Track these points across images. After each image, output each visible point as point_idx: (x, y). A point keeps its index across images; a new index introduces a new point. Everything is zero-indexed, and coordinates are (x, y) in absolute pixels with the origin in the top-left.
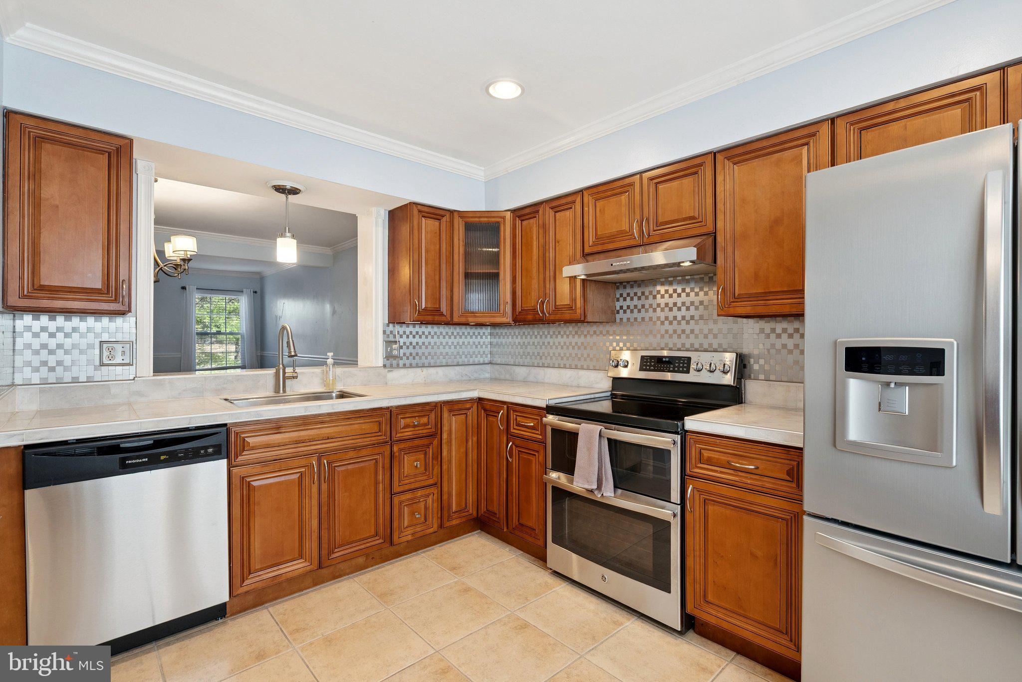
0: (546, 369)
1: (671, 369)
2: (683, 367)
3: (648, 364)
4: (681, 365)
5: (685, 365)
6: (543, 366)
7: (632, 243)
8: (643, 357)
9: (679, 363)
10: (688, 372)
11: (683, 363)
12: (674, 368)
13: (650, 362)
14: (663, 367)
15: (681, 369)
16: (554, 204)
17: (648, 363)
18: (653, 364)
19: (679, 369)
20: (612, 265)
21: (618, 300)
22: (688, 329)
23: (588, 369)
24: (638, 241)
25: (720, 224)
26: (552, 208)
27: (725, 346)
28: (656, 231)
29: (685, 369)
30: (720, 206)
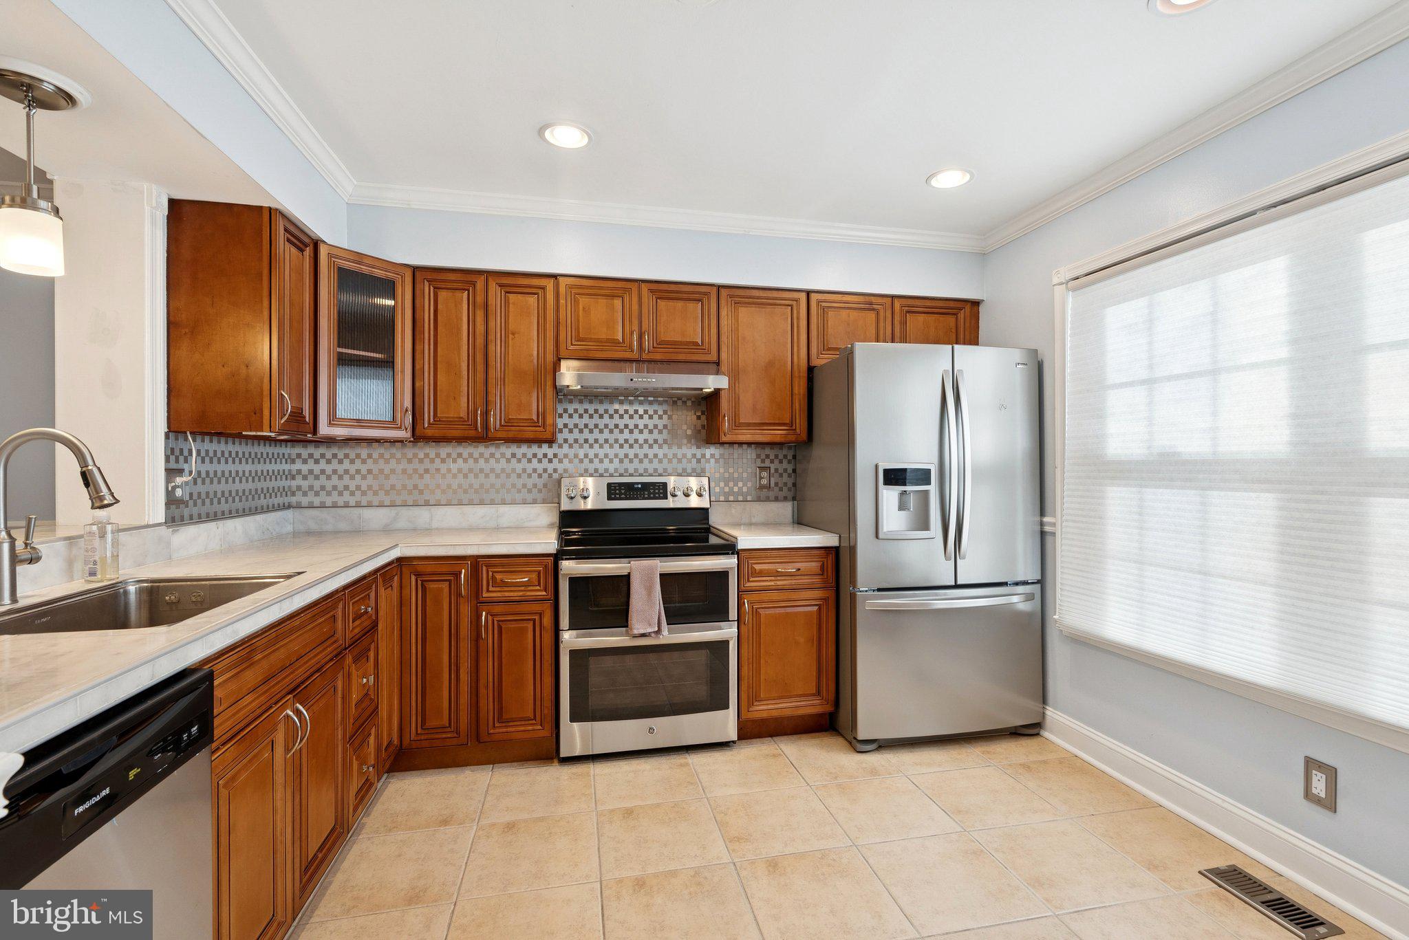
0: (433, 509)
1: (646, 496)
2: (659, 493)
3: (617, 492)
4: (657, 491)
5: (661, 491)
6: (427, 504)
7: (628, 355)
8: (609, 485)
9: (655, 490)
10: (666, 497)
11: (659, 489)
12: (649, 495)
13: (620, 490)
14: (637, 495)
15: (657, 495)
16: (505, 281)
17: (614, 491)
18: (623, 491)
19: (654, 496)
20: (632, 380)
21: (561, 416)
22: (651, 453)
23: (513, 503)
24: (635, 355)
25: (724, 356)
26: (501, 286)
27: (689, 471)
28: (656, 348)
29: (661, 495)
30: (724, 338)
